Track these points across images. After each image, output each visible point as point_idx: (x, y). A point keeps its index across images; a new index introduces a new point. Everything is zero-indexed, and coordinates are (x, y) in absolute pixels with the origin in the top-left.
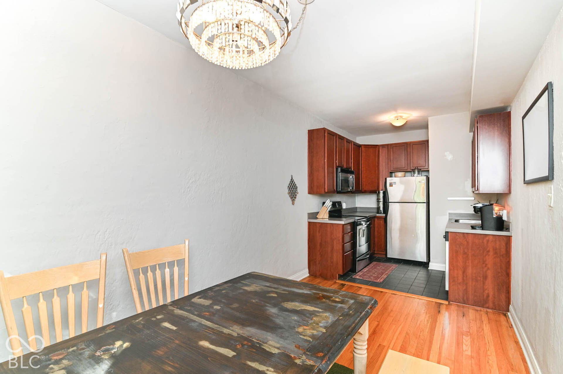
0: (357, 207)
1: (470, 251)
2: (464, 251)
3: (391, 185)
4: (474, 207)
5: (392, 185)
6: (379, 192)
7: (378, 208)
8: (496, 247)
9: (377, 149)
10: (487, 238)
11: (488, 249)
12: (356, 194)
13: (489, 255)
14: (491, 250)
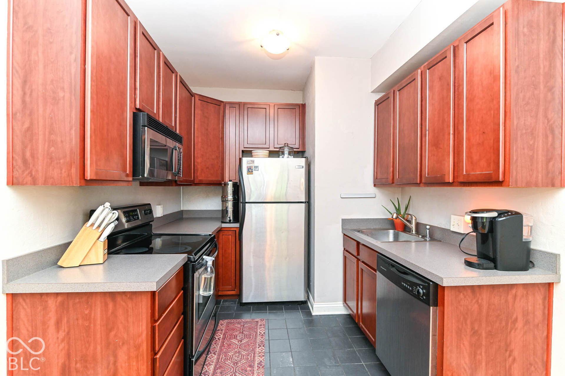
0: (183, 210)
1: (484, 325)
2: (473, 329)
3: (250, 171)
4: (474, 219)
5: (252, 171)
6: (226, 185)
7: (224, 212)
8: (528, 310)
9: (222, 107)
10: (514, 291)
11: (515, 316)
12: (181, 187)
13: (516, 329)
14: (520, 317)
